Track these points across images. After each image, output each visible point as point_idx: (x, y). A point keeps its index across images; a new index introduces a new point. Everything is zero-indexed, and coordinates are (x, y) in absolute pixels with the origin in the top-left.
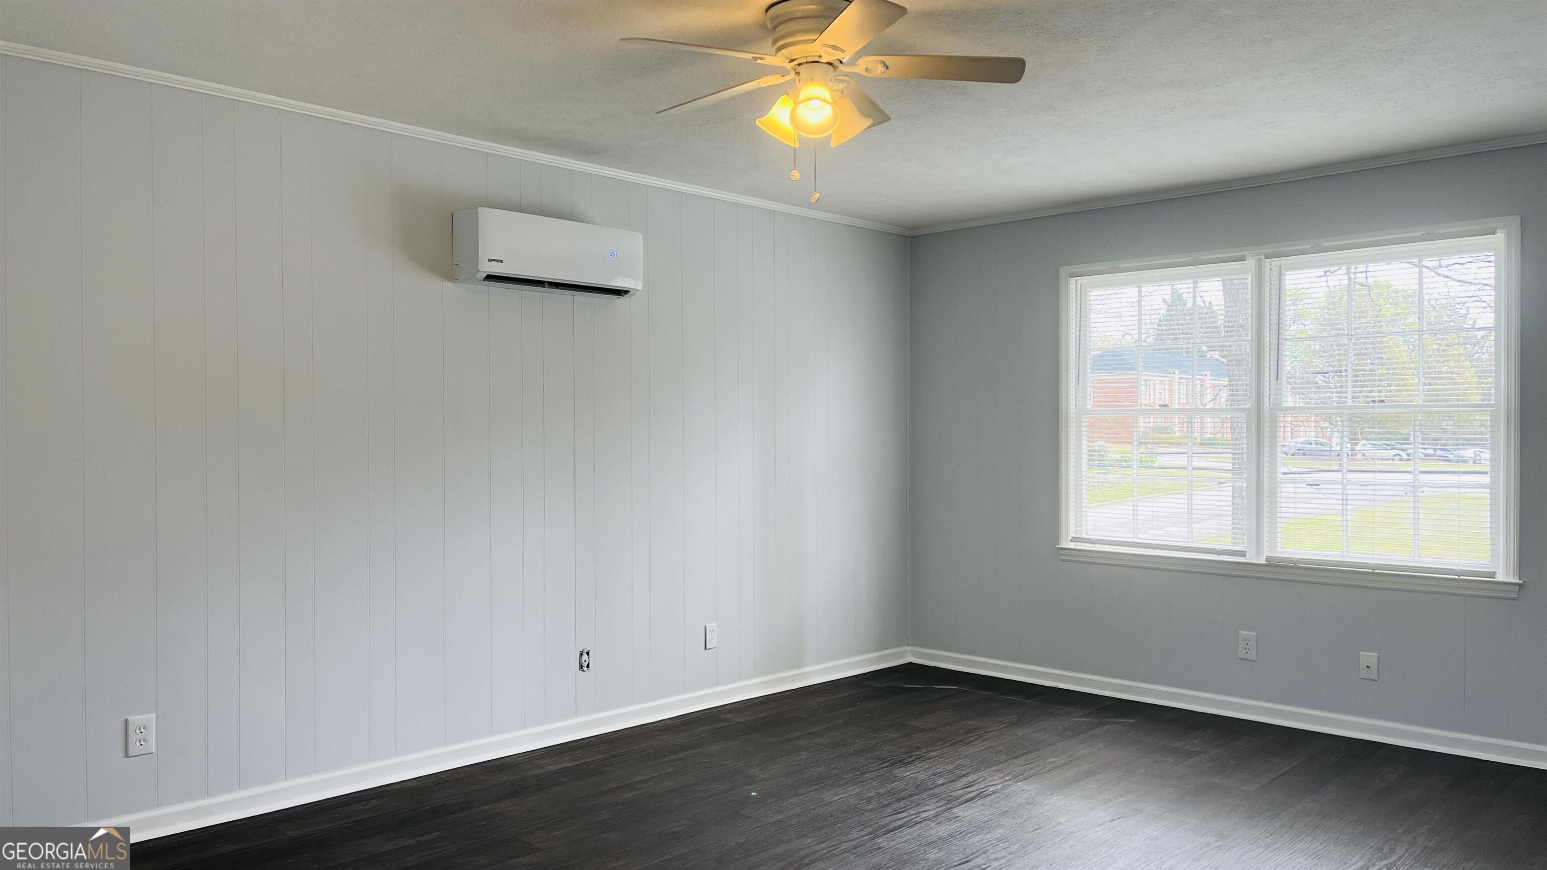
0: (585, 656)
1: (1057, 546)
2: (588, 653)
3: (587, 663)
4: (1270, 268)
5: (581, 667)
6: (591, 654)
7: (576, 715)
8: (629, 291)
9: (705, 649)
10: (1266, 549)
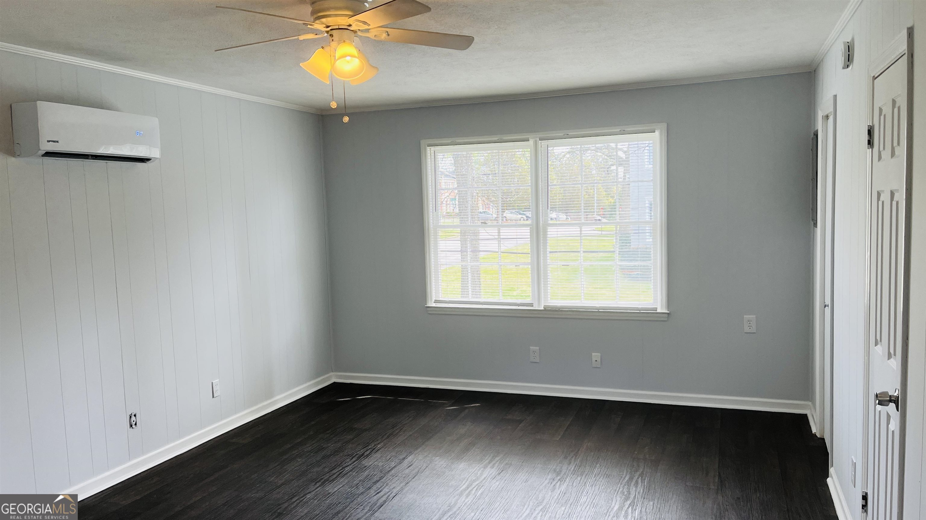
0: (133, 418)
1: (426, 306)
2: (135, 415)
3: (135, 423)
4: (541, 146)
5: (131, 426)
6: (137, 416)
7: (130, 460)
8: (151, 159)
9: (213, 397)
10: (543, 301)
